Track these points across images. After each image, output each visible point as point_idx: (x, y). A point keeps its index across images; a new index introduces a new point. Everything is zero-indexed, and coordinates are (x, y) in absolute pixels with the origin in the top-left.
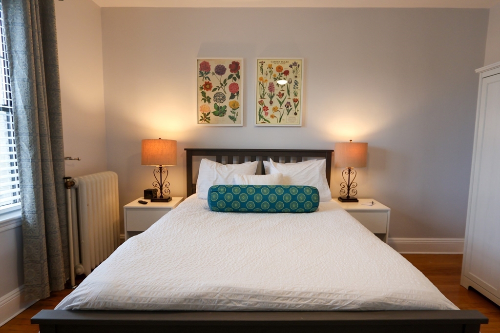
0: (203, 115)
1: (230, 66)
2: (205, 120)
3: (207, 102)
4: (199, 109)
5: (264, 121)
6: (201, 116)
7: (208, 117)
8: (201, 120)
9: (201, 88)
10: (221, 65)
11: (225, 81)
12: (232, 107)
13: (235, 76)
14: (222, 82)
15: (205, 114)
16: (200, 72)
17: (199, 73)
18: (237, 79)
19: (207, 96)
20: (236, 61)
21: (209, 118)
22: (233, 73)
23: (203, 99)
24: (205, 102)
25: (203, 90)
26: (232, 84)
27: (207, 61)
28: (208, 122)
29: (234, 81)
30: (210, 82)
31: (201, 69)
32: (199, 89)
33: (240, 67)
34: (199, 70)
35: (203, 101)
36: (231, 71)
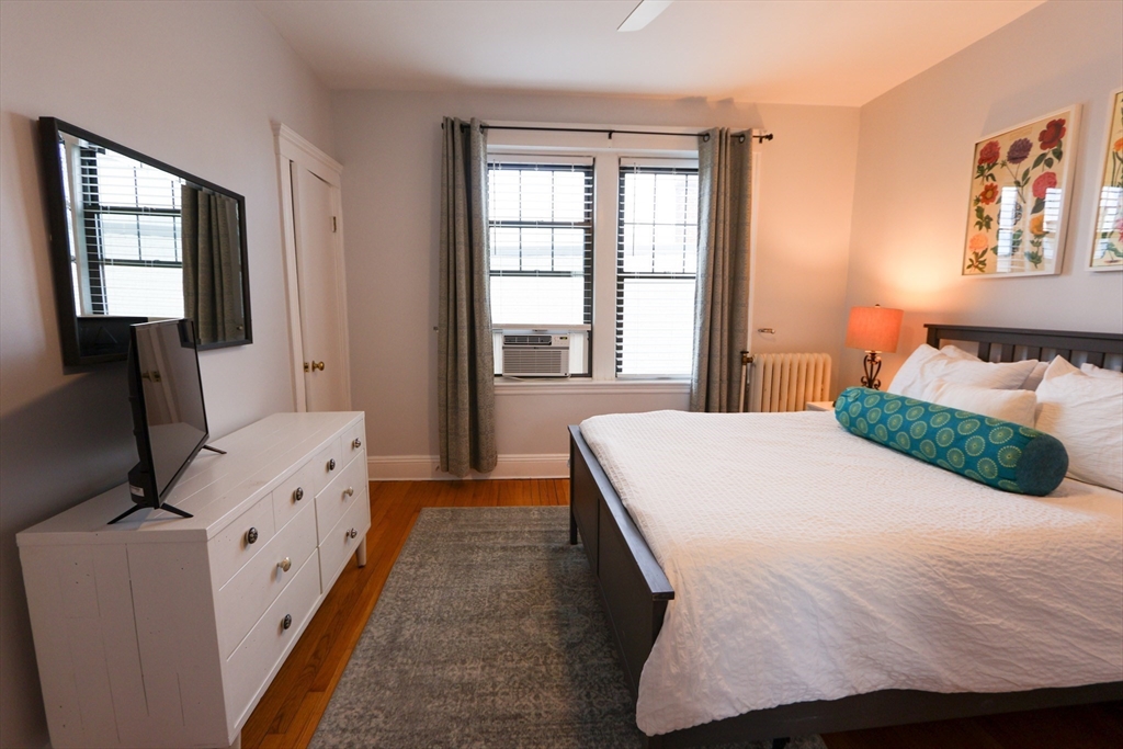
0: (973, 257)
1: (1043, 136)
2: (977, 267)
3: (984, 228)
4: (969, 244)
5: (1116, 258)
6: (971, 260)
7: (982, 259)
8: (969, 267)
9: (978, 200)
10: (1023, 138)
11: (1026, 173)
12: (1035, 231)
13: (1050, 155)
14: (1020, 179)
15: (976, 254)
16: (979, 167)
17: (976, 169)
18: (1056, 160)
19: (985, 215)
20: (1057, 119)
21: (983, 263)
22: (1046, 151)
23: (978, 223)
24: (980, 228)
25: (980, 204)
26: (1041, 177)
27: (995, 140)
28: (981, 269)
29: (1047, 169)
30: (995, 184)
31: (981, 161)
32: (973, 202)
33: (1064, 130)
34: (977, 164)
35: (978, 227)
36: (1043, 147)
